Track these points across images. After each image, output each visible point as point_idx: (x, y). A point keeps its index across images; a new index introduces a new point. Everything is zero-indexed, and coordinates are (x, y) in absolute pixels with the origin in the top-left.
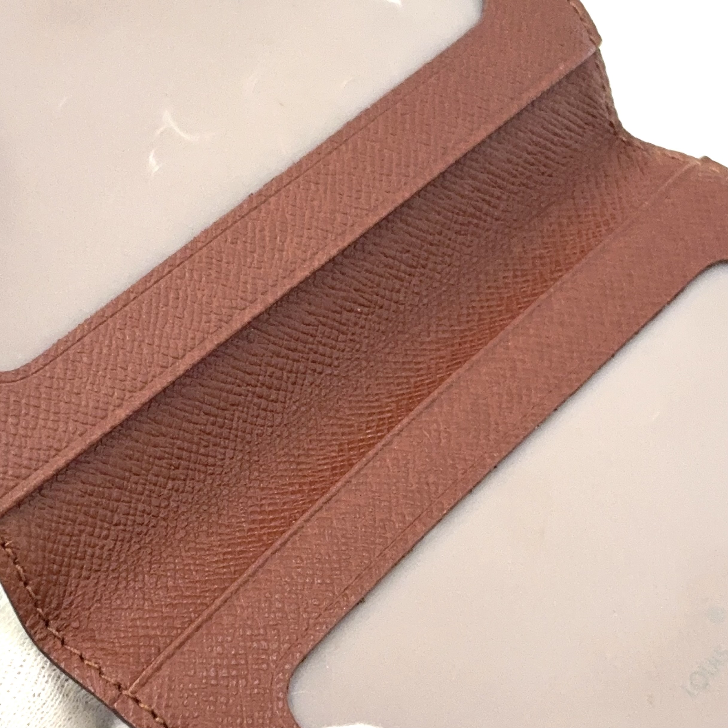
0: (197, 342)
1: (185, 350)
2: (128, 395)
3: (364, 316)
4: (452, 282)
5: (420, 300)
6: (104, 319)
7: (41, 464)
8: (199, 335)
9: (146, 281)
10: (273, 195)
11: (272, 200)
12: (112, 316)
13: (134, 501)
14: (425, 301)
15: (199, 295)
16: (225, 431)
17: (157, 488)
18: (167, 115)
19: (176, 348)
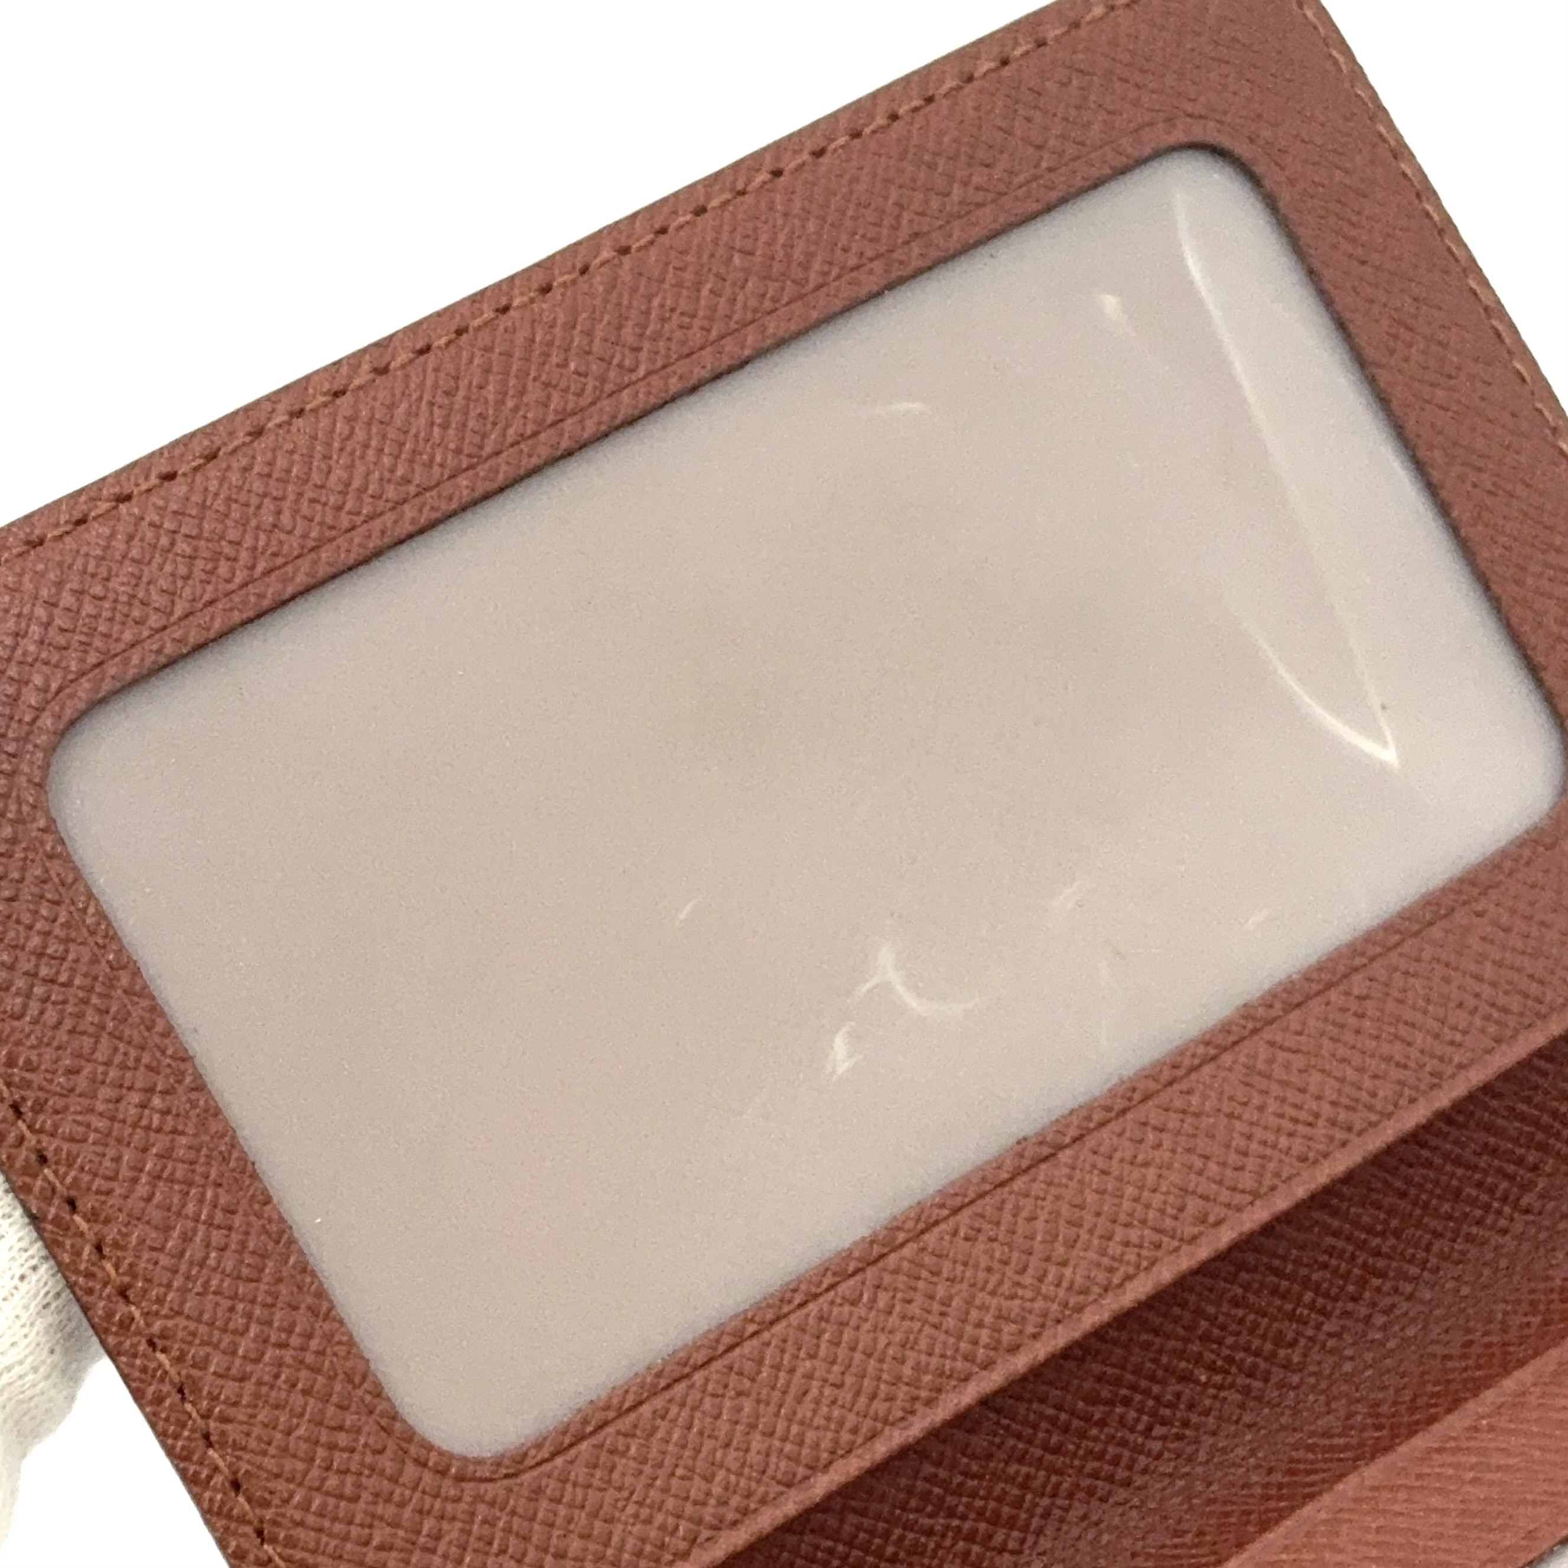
0: (860, 1440)
1: (833, 1453)
2: (705, 1534)
3: (1212, 1391)
4: (1411, 1332)
5: (1336, 1366)
6: (687, 1370)
8: (867, 1425)
9: (782, 1300)
10: (1067, 1146)
11: (1065, 1156)
12: (703, 1366)
14: (1348, 1367)
15: (882, 1340)
18: (886, 956)
19: (816, 1446)
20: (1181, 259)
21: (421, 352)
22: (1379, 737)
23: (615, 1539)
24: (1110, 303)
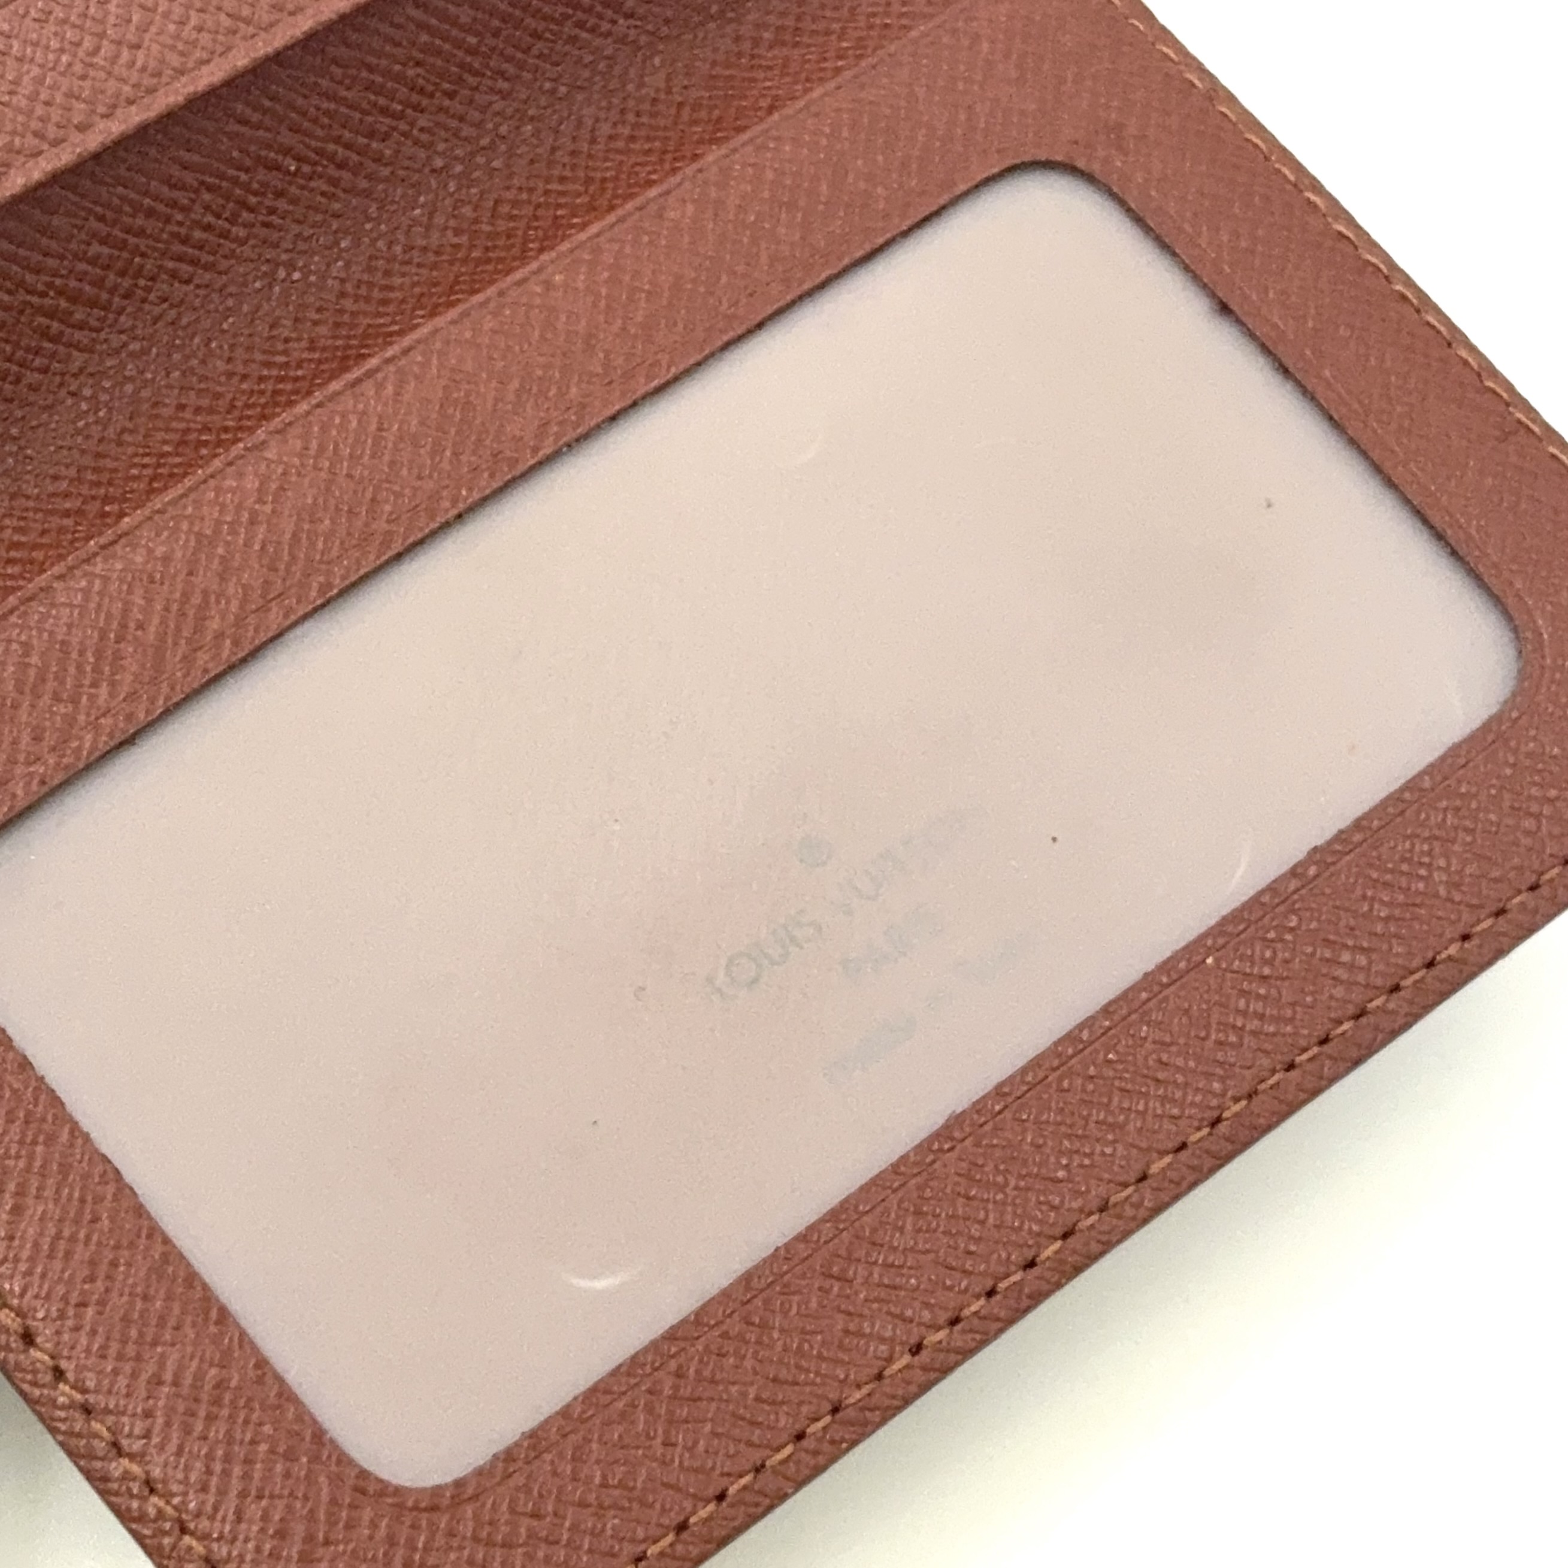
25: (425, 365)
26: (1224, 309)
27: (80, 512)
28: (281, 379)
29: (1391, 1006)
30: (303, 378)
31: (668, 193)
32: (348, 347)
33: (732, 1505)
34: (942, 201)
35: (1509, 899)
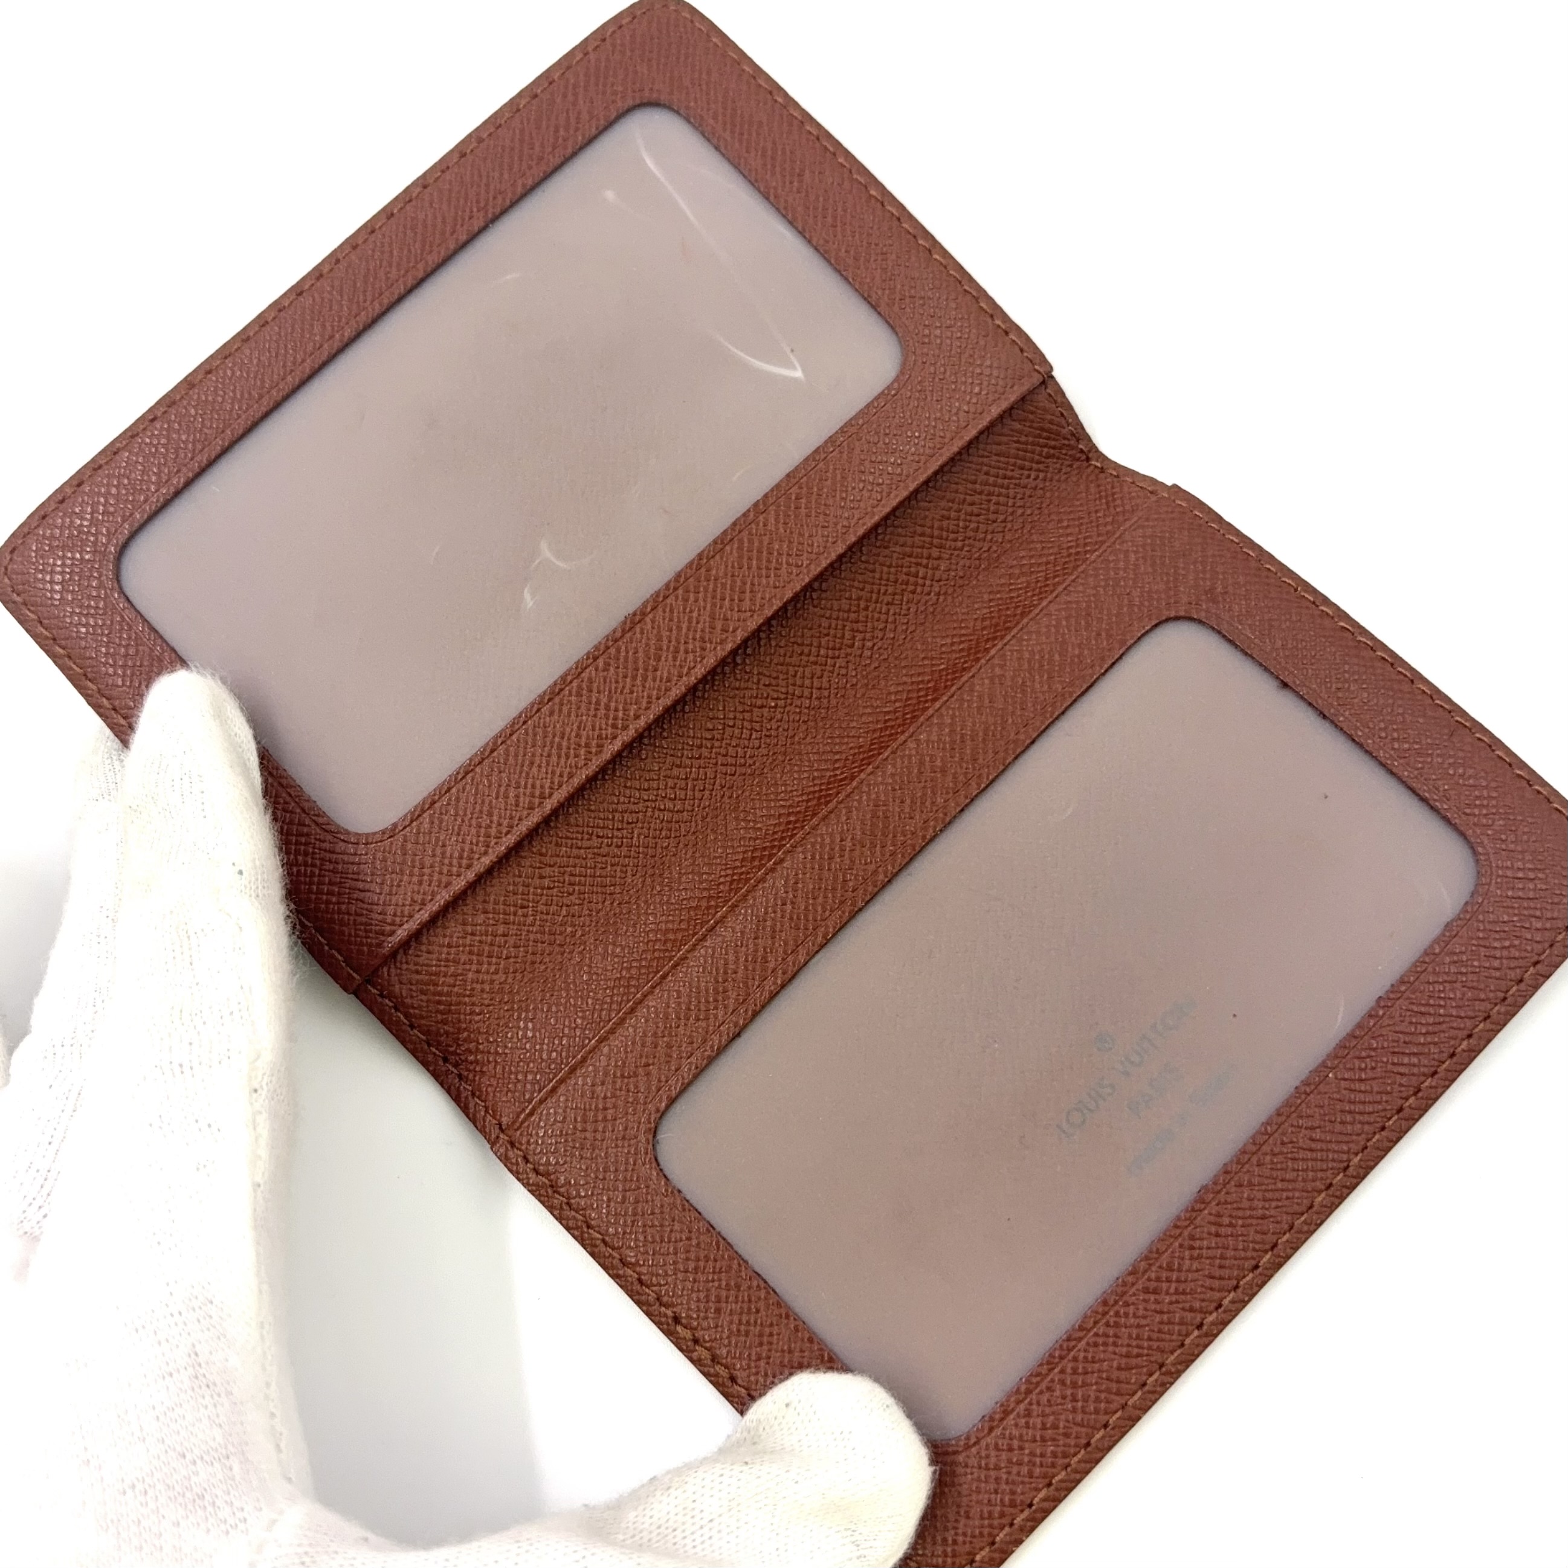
0: (564, 780)
1: (551, 788)
2: (493, 841)
3: (780, 709)
7: (405, 919)
8: (567, 772)
10: (649, 613)
11: (648, 618)
12: (480, 763)
13: (524, 933)
15: (568, 729)
16: (624, 850)
17: (549, 917)
18: (544, 546)
19: (542, 787)
20: (644, 160)
21: (263, 326)
22: (791, 366)
23: (448, 854)
24: (610, 195)
25: (860, 801)
26: (1285, 685)
27: (697, 907)
28: (789, 814)
29: (1434, 1084)
30: (799, 812)
31: (973, 676)
32: (821, 790)
33: (1113, 1429)
34: (1121, 652)
35: (1492, 1009)
